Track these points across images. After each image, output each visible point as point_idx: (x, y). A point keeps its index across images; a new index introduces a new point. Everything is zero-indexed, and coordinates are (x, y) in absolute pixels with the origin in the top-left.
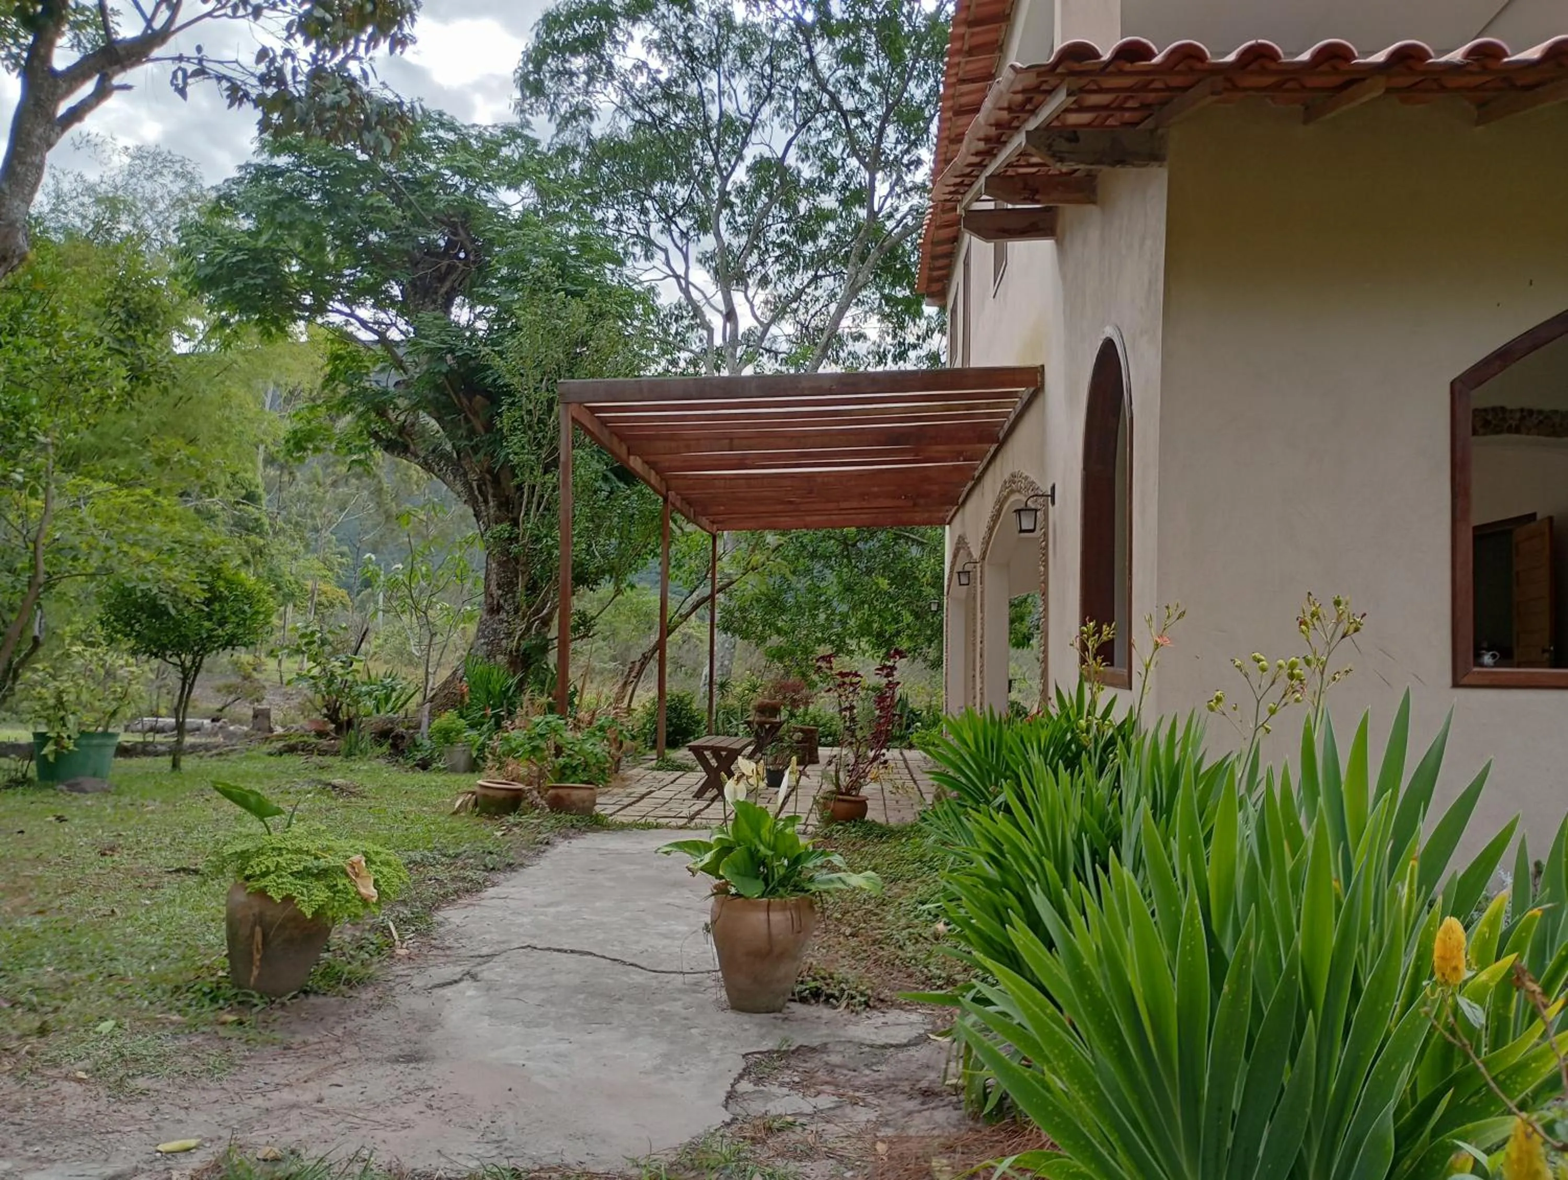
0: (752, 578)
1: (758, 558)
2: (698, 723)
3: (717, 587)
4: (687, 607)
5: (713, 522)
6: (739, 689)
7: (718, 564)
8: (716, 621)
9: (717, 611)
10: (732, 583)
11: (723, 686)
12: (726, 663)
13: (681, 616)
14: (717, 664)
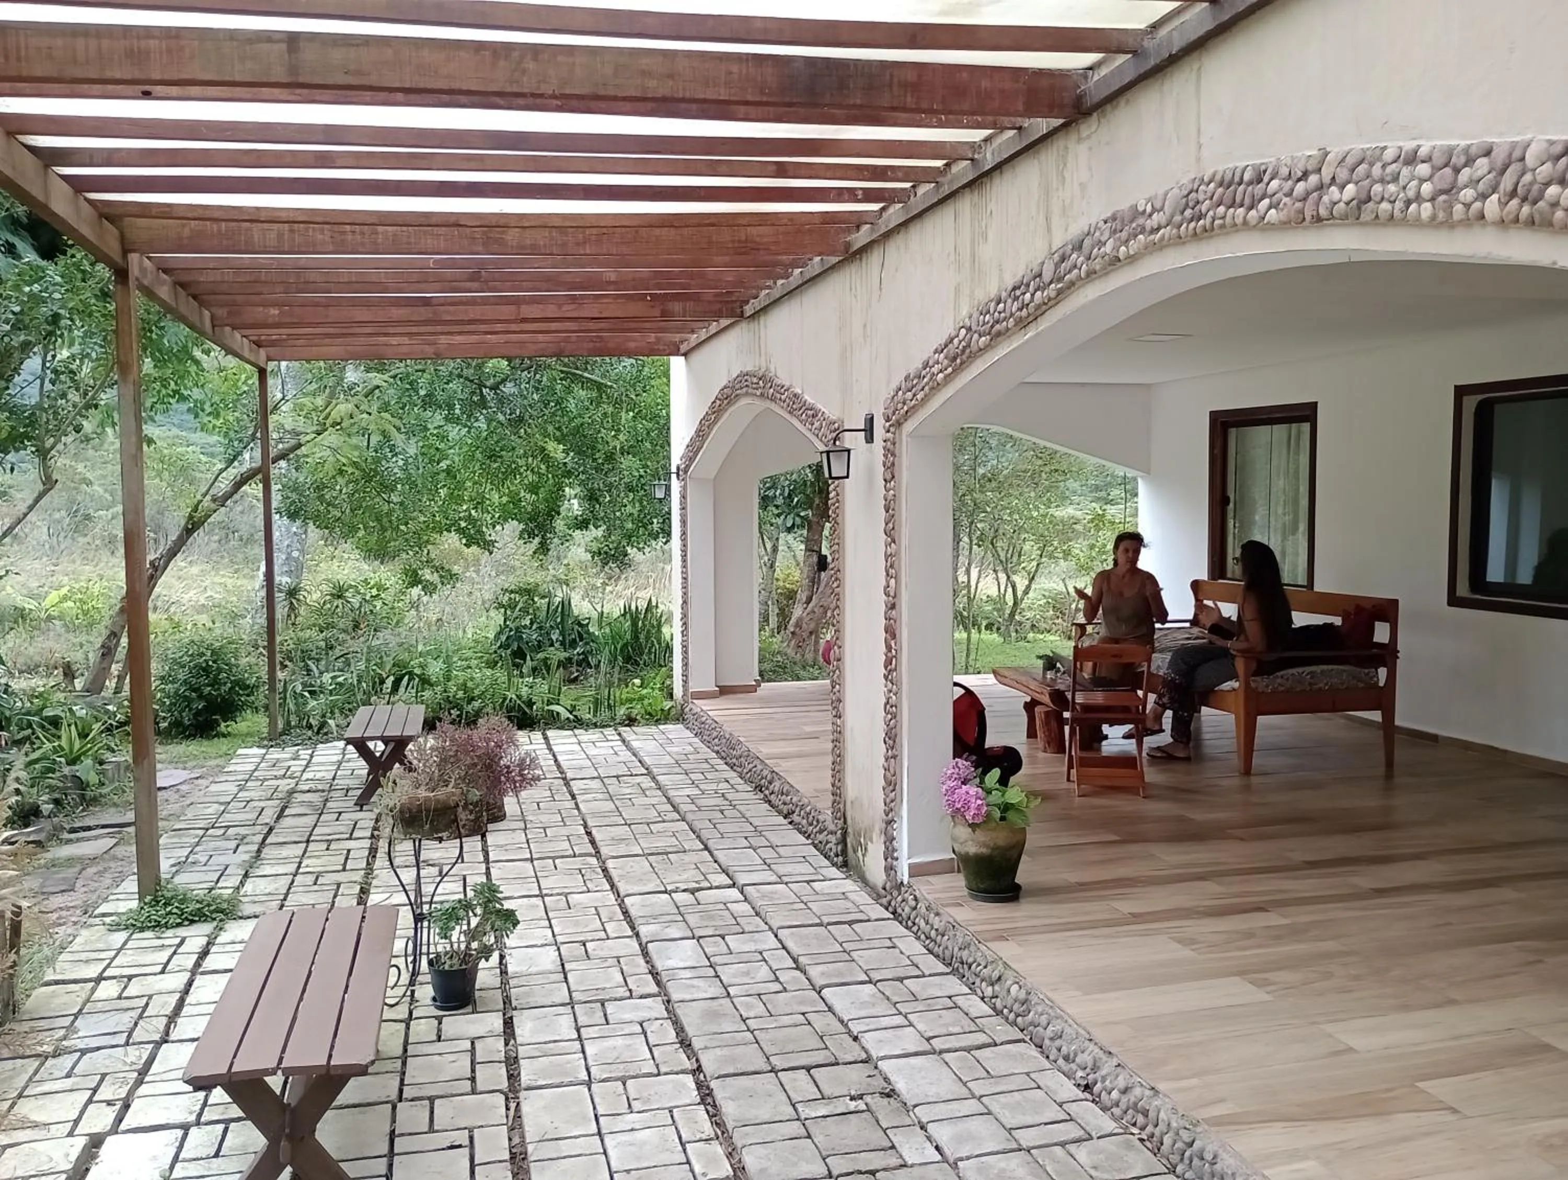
0: (331, 438)
1: (342, 408)
2: (251, 689)
3: (273, 453)
4: (223, 485)
5: (259, 344)
6: (316, 596)
7: (273, 419)
8: (274, 504)
9: (275, 487)
10: (299, 446)
11: (292, 593)
12: (295, 554)
13: (214, 500)
14: (279, 558)
